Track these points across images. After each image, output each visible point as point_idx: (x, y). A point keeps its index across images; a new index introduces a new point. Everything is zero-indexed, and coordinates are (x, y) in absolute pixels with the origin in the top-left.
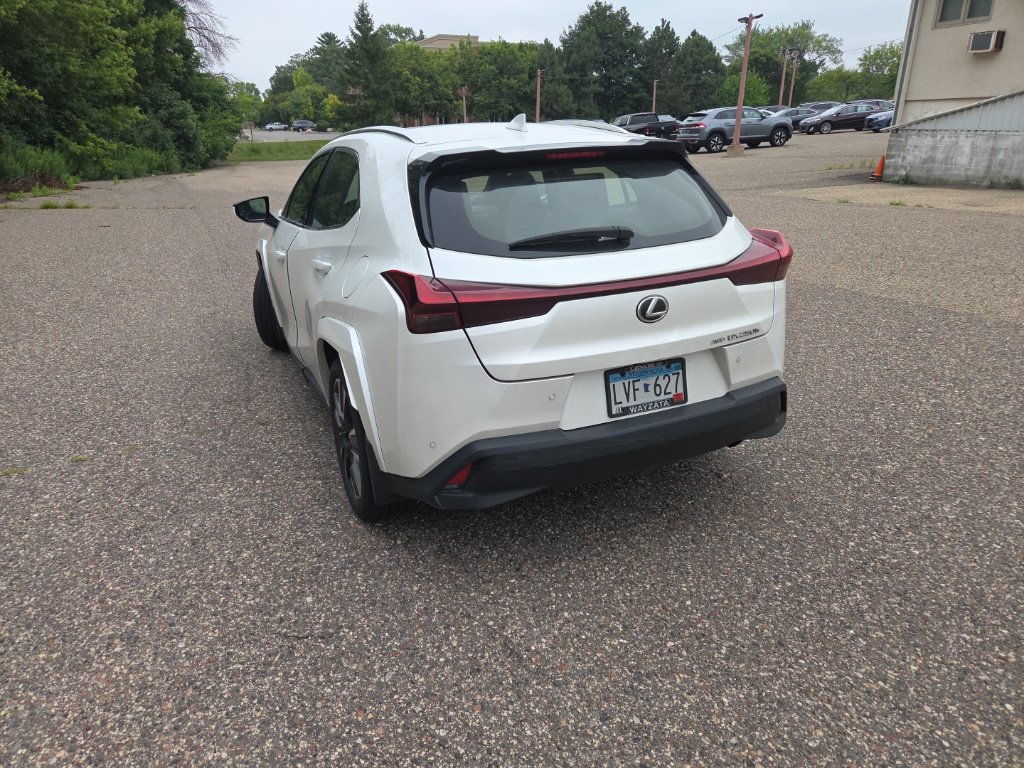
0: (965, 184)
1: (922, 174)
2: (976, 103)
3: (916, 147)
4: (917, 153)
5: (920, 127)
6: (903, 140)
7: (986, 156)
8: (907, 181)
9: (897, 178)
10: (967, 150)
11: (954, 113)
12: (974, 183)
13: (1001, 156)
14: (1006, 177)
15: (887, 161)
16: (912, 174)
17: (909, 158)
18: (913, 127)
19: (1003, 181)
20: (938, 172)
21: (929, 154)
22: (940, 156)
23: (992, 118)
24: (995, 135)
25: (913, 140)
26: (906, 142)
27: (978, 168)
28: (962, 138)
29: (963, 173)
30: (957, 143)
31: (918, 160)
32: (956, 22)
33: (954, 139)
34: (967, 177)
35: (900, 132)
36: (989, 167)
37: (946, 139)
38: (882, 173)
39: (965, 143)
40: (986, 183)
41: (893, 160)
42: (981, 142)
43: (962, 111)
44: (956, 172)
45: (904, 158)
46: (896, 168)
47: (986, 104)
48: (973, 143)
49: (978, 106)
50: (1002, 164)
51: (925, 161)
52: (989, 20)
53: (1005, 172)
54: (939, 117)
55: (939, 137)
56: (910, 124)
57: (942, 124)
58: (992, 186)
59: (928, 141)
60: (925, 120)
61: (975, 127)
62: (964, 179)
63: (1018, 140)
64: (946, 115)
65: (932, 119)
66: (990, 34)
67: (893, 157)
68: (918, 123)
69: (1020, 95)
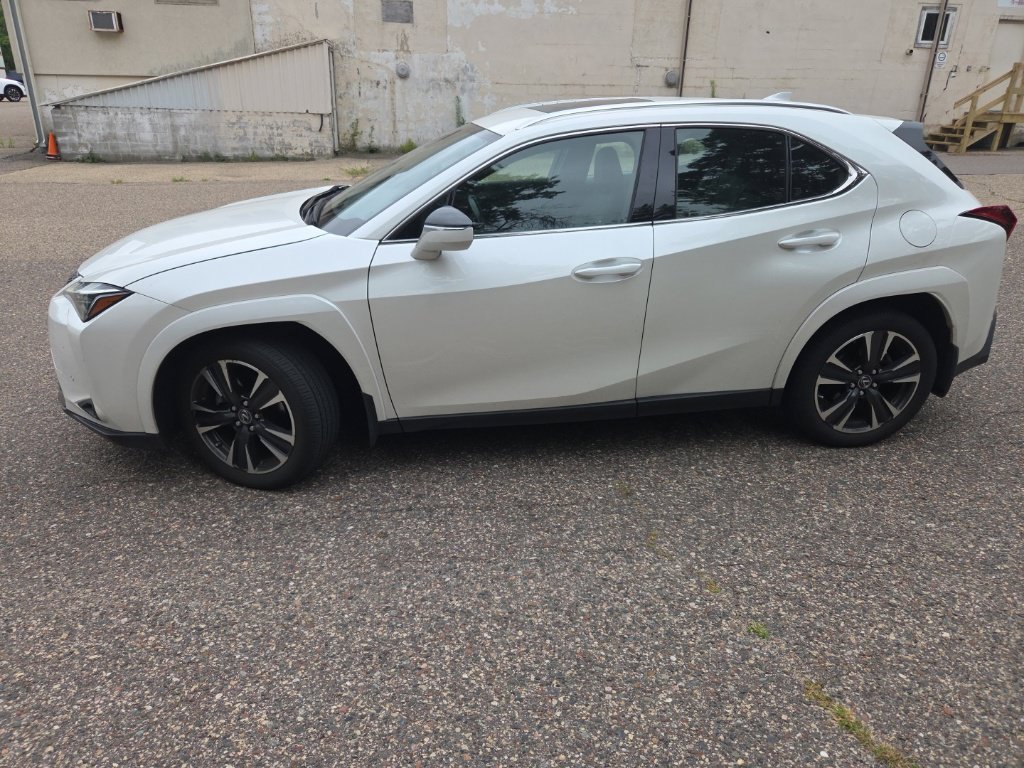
0: (158, 159)
1: (108, 151)
2: (140, 82)
3: (88, 123)
4: (93, 130)
5: (86, 102)
6: (71, 116)
7: (168, 133)
8: (93, 159)
9: (79, 157)
10: (147, 127)
11: (120, 90)
12: (167, 158)
13: (182, 132)
14: (194, 151)
15: (59, 139)
16: (96, 151)
17: (86, 136)
18: (78, 103)
19: (194, 155)
20: (125, 148)
21: (108, 131)
22: (121, 132)
23: (160, 96)
24: (169, 112)
25: (83, 117)
26: (75, 118)
27: (165, 144)
28: (137, 115)
29: (152, 149)
30: (133, 120)
31: (97, 137)
33: (129, 116)
34: (158, 152)
35: (63, 108)
36: (175, 143)
37: (120, 115)
38: (58, 151)
39: (144, 121)
40: (178, 157)
41: (67, 138)
42: (157, 118)
43: (127, 88)
44: (142, 148)
45: (80, 136)
46: (73, 146)
47: (149, 83)
48: (151, 120)
49: (142, 85)
50: (187, 140)
51: (105, 138)
53: (192, 146)
54: (104, 93)
55: (111, 114)
56: (74, 100)
57: (109, 101)
58: (185, 160)
59: (101, 117)
60: (89, 97)
61: (146, 104)
62: (155, 154)
63: (193, 118)
64: (112, 92)
65: (97, 95)
66: (110, 15)
67: (64, 134)
68: (82, 98)
69: (179, 76)
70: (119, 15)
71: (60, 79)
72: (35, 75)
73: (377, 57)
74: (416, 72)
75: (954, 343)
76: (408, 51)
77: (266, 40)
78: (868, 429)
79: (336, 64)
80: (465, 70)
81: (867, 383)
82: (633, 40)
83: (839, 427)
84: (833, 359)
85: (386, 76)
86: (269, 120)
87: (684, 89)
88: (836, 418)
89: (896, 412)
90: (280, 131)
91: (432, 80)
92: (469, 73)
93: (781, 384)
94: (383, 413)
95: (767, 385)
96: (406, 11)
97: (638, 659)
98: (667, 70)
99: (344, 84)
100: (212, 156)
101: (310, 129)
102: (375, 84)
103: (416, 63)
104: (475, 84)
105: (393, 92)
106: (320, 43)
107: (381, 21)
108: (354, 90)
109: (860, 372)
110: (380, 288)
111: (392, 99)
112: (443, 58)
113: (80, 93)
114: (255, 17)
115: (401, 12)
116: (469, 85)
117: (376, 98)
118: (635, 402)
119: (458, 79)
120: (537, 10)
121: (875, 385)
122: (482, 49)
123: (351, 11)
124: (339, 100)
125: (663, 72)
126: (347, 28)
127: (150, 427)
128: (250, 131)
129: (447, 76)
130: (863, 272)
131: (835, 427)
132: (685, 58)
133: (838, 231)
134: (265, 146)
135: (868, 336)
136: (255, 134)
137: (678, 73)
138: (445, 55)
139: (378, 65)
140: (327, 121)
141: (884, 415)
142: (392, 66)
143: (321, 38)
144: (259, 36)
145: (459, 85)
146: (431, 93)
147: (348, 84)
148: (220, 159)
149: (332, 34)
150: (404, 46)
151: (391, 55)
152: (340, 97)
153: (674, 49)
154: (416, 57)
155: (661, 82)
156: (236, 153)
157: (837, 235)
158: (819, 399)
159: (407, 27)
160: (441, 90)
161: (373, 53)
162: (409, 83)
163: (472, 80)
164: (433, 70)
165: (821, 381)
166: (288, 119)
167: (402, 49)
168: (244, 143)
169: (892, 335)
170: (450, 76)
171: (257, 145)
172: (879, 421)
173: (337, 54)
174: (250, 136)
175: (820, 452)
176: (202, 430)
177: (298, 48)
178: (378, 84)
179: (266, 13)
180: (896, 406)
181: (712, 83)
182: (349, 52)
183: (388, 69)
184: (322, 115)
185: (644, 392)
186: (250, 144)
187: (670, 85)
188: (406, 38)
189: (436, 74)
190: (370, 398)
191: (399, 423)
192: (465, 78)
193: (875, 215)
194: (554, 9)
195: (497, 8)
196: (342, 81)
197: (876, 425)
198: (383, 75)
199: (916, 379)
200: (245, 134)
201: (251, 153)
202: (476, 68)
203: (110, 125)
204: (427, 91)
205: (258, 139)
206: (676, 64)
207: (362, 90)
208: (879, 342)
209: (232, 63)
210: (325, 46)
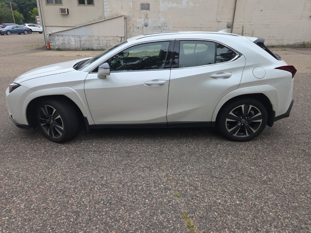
0: (76, 50)
1: (63, 47)
3: (58, 40)
4: (59, 42)
5: (58, 34)
6: (53, 38)
7: (79, 42)
8: (59, 50)
9: (55, 49)
10: (73, 41)
11: (66, 30)
12: (78, 49)
13: (83, 42)
15: (50, 44)
16: (60, 47)
17: (57, 43)
18: (55, 34)
19: (85, 49)
20: (67, 47)
21: (63, 42)
22: (66, 42)
23: (77, 32)
24: (80, 37)
25: (56, 38)
26: (54, 38)
27: (78, 45)
28: (71, 37)
29: (74, 47)
30: (70, 39)
31: (60, 44)
32: (52, 4)
34: (76, 48)
35: (51, 35)
36: (81, 45)
37: (66, 37)
38: (50, 47)
39: (73, 39)
40: (81, 49)
41: (52, 44)
42: (76, 38)
43: (68, 30)
44: (72, 47)
45: (56, 43)
46: (54, 46)
47: (74, 28)
48: (74, 39)
49: (72, 29)
50: (84, 44)
51: (62, 44)
52: (62, 5)
53: (85, 46)
54: (62, 31)
55: (64, 37)
56: (54, 33)
57: (64, 33)
58: (83, 50)
59: (61, 38)
60: (58, 32)
61: (73, 35)
62: (75, 48)
63: (86, 38)
64: (64, 31)
65: (60, 32)
66: (65, 9)
67: (52, 43)
68: (56, 33)
69: (83, 26)
70: (68, 9)
71: (52, 27)
72: (45, 26)
73: (138, 20)
74: (150, 25)
75: (273, 110)
76: (148, 18)
77: (107, 16)
78: (245, 136)
79: (127, 22)
80: (164, 24)
81: (244, 121)
82: (217, 13)
83: (235, 135)
84: (231, 113)
85: (141, 26)
86: (106, 39)
87: (233, 29)
88: (234, 132)
89: (254, 131)
90: (109, 42)
91: (154, 27)
92: (166, 25)
93: (214, 120)
94: (91, 122)
95: (210, 120)
96: (148, 6)
97: (136, 200)
98: (228, 23)
99: (129, 28)
100: (90, 49)
101: (118, 41)
102: (138, 28)
103: (150, 22)
104: (167, 28)
105: (143, 30)
106: (122, 16)
107: (140, 10)
108: (132, 30)
109: (241, 118)
110: (88, 86)
111: (142, 32)
112: (158, 20)
113: (57, 31)
114: (104, 10)
115: (146, 7)
116: (165, 28)
117: (138, 32)
118: (166, 123)
119: (162, 26)
120: (187, 5)
121: (247, 122)
122: (170, 17)
123: (132, 7)
124: (127, 33)
125: (226, 24)
126: (130, 12)
127: (26, 123)
128: (101, 42)
129: (159, 25)
130: (239, 86)
131: (233, 135)
132: (234, 19)
133: (231, 73)
134: (105, 46)
135: (243, 106)
136: (103, 42)
137: (231, 23)
138: (159, 19)
139: (139, 22)
140: (123, 39)
141: (250, 132)
142: (143, 23)
143: (122, 15)
144: (105, 15)
145: (162, 28)
146: (154, 31)
147: (130, 28)
148: (93, 50)
149: (125, 13)
150: (146, 17)
151: (143, 19)
152: (128, 32)
153: (230, 16)
154: (150, 20)
155: (226, 26)
156: (97, 48)
157: (231, 74)
158: (227, 125)
159: (148, 11)
160: (157, 30)
161: (137, 19)
162: (148, 27)
163: (166, 26)
164: (155, 24)
165: (227, 120)
166: (112, 38)
167: (146, 18)
168: (99, 45)
169: (251, 106)
170: (160, 25)
171: (103, 46)
172: (249, 134)
173: (127, 20)
174: (101, 43)
175: (229, 142)
176: (42, 125)
177: (115, 18)
178: (139, 28)
179: (108, 8)
180: (254, 129)
181: (243, 26)
182: (130, 19)
183: (142, 24)
184: (121, 37)
185: (170, 120)
186: (101, 46)
187: (228, 27)
188: (147, 14)
189: (156, 25)
190: (86, 118)
191: (95, 126)
192: (164, 26)
193: (244, 68)
194: (192, 5)
195: (175, 5)
196: (128, 27)
197: (247, 135)
198: (140, 25)
199: (261, 121)
200: (100, 43)
201: (101, 48)
202: (168, 23)
203: (64, 40)
204: (153, 30)
205: (104, 44)
206: (231, 21)
207: (134, 30)
208: (247, 108)
209: (97, 23)
210: (123, 17)
